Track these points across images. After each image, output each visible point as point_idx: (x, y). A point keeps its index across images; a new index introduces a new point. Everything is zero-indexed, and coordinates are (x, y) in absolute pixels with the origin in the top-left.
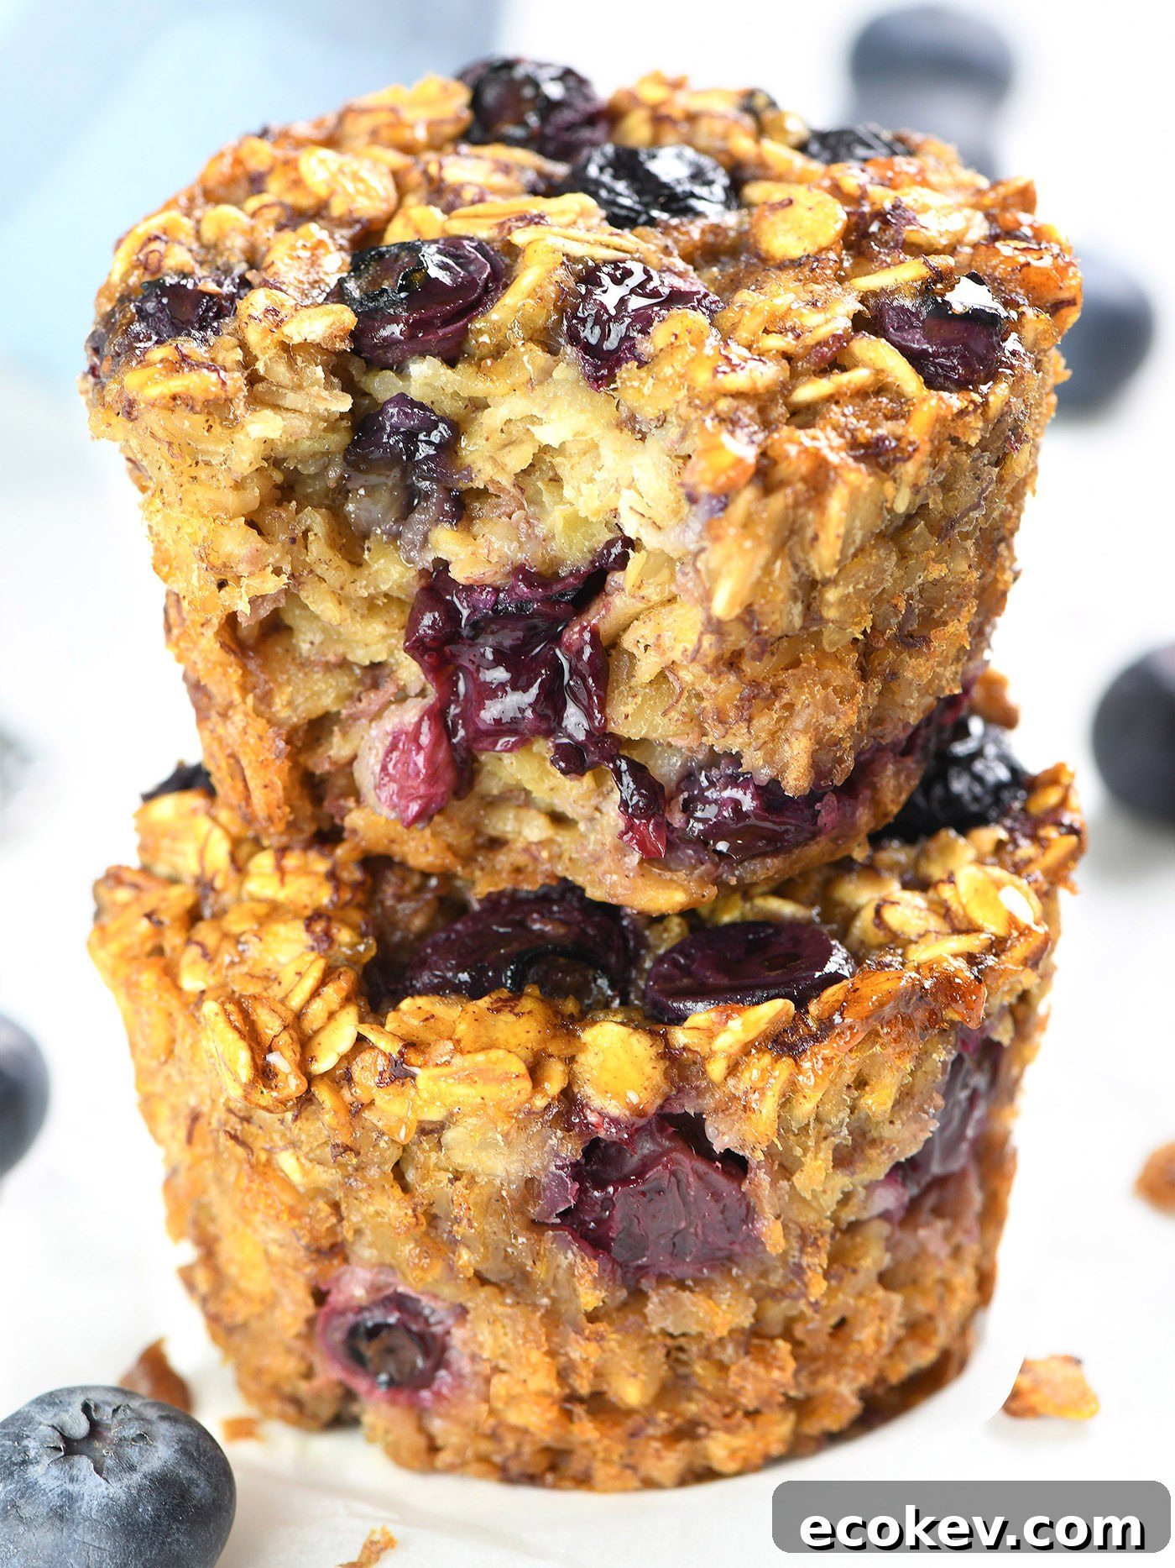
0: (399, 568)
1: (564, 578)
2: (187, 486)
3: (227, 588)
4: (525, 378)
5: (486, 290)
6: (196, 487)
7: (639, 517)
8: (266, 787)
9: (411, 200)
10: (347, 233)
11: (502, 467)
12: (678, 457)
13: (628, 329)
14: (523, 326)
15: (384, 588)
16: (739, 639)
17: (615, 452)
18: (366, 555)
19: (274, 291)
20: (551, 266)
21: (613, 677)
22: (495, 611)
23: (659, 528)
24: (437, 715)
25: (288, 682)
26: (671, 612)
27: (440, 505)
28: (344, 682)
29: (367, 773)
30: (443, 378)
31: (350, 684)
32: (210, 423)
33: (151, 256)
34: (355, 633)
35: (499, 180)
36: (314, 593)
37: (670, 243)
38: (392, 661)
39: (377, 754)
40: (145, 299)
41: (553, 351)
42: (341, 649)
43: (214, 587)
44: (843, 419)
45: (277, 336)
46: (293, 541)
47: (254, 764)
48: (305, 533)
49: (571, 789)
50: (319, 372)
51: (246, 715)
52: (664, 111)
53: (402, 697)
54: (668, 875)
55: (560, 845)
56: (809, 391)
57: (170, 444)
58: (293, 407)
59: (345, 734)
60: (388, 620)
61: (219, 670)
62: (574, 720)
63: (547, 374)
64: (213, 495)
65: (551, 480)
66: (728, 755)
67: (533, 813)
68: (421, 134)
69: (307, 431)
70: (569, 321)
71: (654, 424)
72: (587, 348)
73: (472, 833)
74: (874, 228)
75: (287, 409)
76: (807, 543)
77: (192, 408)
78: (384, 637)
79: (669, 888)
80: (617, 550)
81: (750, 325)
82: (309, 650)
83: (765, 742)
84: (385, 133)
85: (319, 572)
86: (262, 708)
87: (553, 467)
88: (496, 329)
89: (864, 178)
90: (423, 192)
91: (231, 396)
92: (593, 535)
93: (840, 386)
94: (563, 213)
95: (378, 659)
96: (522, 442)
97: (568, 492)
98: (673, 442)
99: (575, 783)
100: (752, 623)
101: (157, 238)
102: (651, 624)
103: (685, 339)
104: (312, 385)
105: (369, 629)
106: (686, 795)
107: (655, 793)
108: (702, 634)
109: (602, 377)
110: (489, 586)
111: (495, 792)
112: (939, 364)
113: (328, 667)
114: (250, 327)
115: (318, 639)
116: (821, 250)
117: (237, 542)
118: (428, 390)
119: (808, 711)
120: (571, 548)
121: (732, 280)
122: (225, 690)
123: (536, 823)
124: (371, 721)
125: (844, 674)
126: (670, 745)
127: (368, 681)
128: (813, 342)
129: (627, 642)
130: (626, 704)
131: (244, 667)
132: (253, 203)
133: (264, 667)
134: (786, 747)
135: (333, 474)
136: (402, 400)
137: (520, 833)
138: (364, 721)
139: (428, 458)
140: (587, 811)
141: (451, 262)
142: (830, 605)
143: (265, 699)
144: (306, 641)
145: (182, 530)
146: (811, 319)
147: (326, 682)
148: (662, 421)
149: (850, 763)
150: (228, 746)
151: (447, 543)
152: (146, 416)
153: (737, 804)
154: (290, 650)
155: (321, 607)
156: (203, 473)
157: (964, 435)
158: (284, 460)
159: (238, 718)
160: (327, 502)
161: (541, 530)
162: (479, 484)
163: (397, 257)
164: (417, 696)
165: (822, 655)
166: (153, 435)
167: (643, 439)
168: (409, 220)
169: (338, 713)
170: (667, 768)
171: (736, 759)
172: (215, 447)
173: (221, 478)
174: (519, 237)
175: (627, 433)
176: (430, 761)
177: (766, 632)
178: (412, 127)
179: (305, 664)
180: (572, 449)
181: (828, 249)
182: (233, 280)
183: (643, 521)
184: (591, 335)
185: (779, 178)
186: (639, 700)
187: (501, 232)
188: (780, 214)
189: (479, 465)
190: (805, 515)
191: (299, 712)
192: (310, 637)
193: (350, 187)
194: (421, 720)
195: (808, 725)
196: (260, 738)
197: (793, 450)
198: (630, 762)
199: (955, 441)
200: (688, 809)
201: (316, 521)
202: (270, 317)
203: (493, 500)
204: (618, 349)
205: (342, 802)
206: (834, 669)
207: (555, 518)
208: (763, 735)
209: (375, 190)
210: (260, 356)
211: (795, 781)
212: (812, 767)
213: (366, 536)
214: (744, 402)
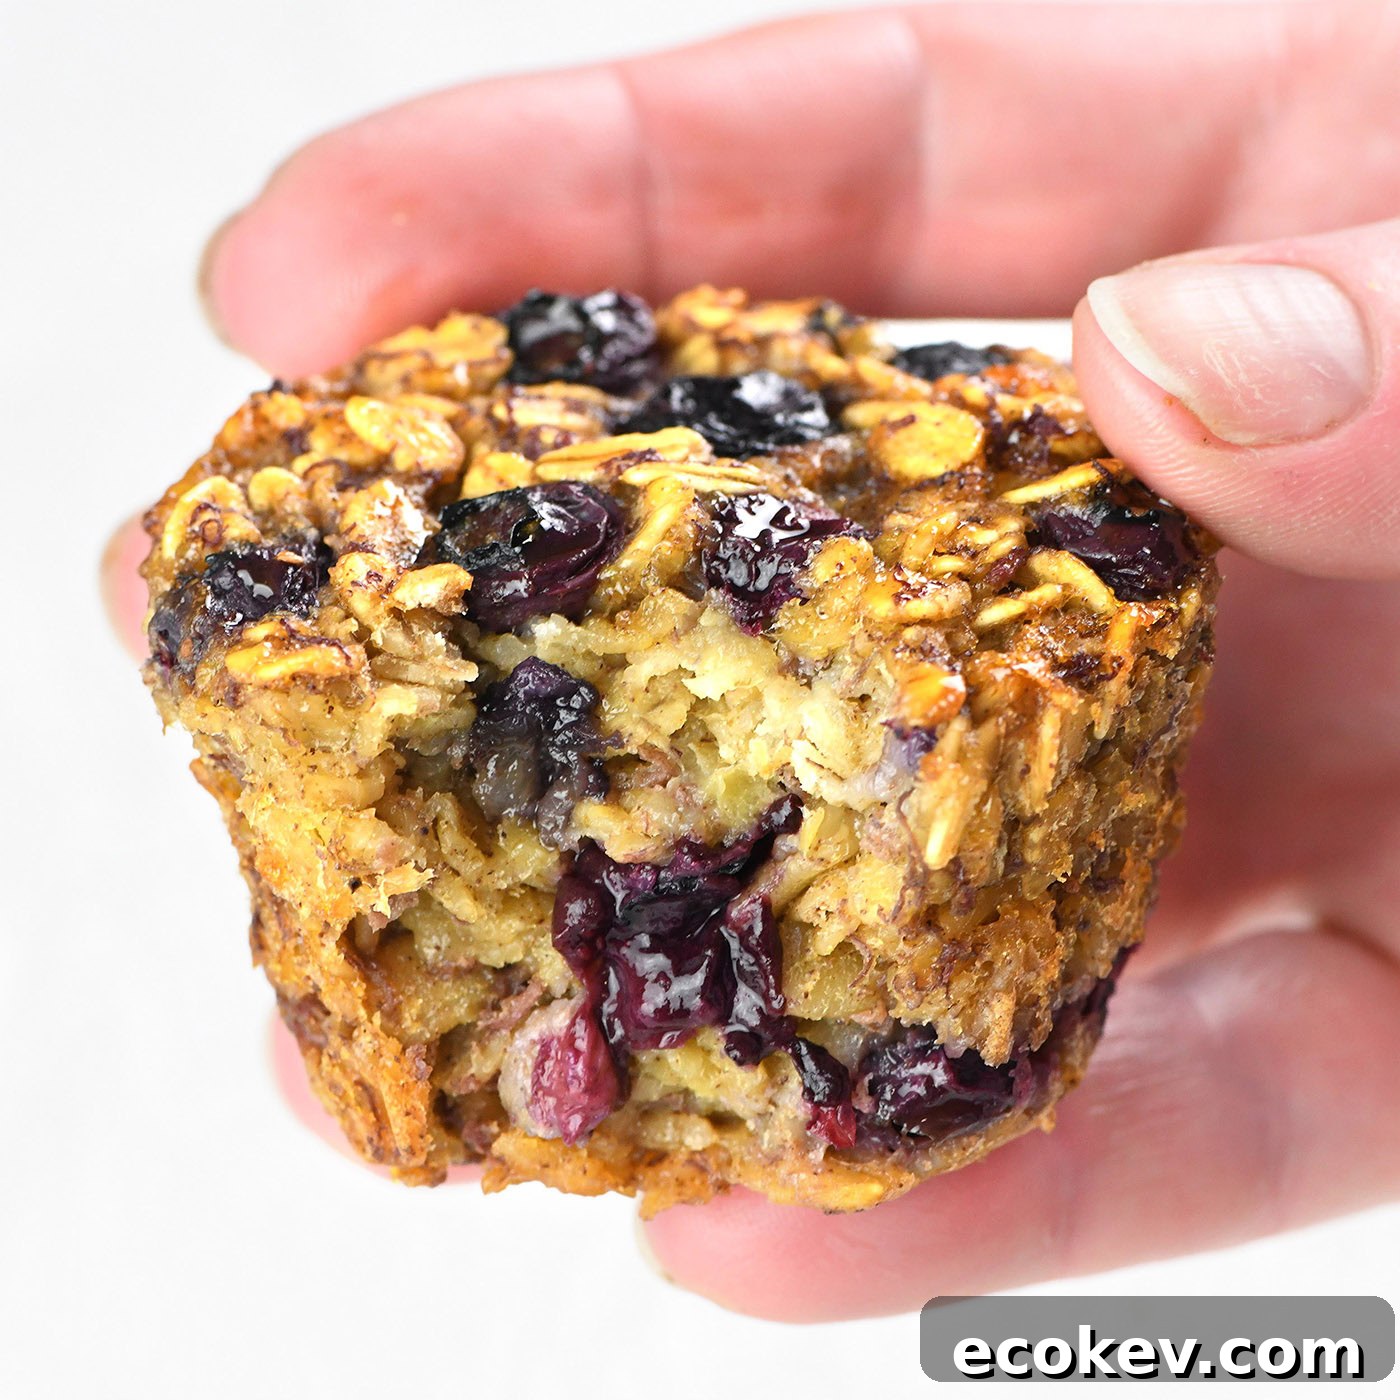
0: (538, 853)
1: (730, 848)
2: (307, 776)
3: (361, 888)
4: (669, 628)
5: (608, 538)
6: (317, 777)
7: (815, 769)
8: (408, 1114)
9: (481, 449)
10: (420, 489)
11: (655, 729)
12: (851, 699)
13: (779, 565)
14: (660, 572)
15: (523, 877)
16: (940, 891)
17: (782, 700)
18: (501, 842)
19: (370, 555)
20: (683, 504)
21: (786, 953)
22: (657, 891)
23: (841, 779)
24: (591, 1013)
25: (417, 994)
26: (857, 873)
27: (584, 776)
28: (476, 989)
29: (516, 1089)
30: (575, 637)
31: (483, 991)
32: (330, 704)
33: (209, 526)
34: (489, 932)
35: (574, 421)
36: (450, 889)
37: (790, 471)
38: (529, 960)
39: (525, 1067)
40: (215, 573)
41: (696, 596)
42: (472, 952)
43: (346, 886)
44: (1040, 638)
45: (389, 602)
46: (425, 831)
47: (394, 1089)
48: (436, 822)
49: (743, 1083)
50: (439, 640)
51: (375, 1035)
52: (729, 334)
53: (546, 1000)
54: (859, 1167)
55: (725, 1150)
56: (996, 613)
57: (285, 731)
58: (416, 680)
59: (483, 1049)
60: (522, 914)
61: (342, 984)
62: (746, 1005)
63: (692, 622)
64: (337, 784)
65: (703, 740)
66: (915, 1028)
67: (694, 1118)
68: (461, 377)
69: (438, 705)
70: (709, 563)
71: (820, 666)
72: (733, 589)
73: (629, 1149)
74: (1014, 438)
75: (412, 683)
76: (1016, 778)
77: (314, 688)
78: (519, 935)
79: (862, 1181)
80: (786, 810)
81: (915, 551)
82: (436, 956)
83: (963, 1008)
84: (419, 380)
85: (454, 864)
86: (391, 1025)
87: (704, 725)
88: (629, 577)
89: (987, 387)
90: (491, 437)
91: (355, 671)
92: (757, 798)
93: (1030, 604)
94: (673, 447)
95: (514, 959)
96: (673, 700)
97: (726, 752)
98: (849, 683)
99: (751, 1075)
100: (958, 873)
101: (207, 506)
102: (830, 889)
103: (850, 569)
104: (435, 654)
105: (504, 926)
106: (870, 1076)
107: (840, 1076)
108: (904, 889)
109: (758, 619)
110: (648, 863)
111: (655, 1097)
112: (1123, 574)
113: (459, 974)
114: (355, 595)
115: (445, 941)
116: (964, 465)
117: (368, 837)
118: (557, 652)
119: (1009, 968)
120: (735, 814)
121: (864, 508)
122: (348, 1007)
123: (698, 1129)
124: (512, 1032)
125: (1041, 925)
126: (851, 1022)
127: (501, 987)
128: (992, 560)
129: (804, 911)
130: (804, 982)
131: (367, 979)
132: (301, 463)
133: (389, 979)
134: (986, 1011)
135: (458, 752)
136: (533, 662)
137: (681, 1143)
138: (505, 1032)
139: (569, 726)
140: (759, 1107)
141: (563, 511)
142: (1033, 846)
143: (394, 1015)
144: (430, 946)
145: (301, 828)
146: (982, 537)
147: (458, 991)
148: (830, 661)
149: (1047, 1024)
150: (354, 1071)
151: (596, 820)
152: (256, 701)
153: (929, 1080)
154: (414, 957)
155: (458, 905)
156: (323, 762)
157: (1163, 648)
158: (407, 741)
159: (365, 1041)
160: (451, 786)
161: (700, 796)
162: (632, 749)
163: (495, 509)
164: (563, 996)
165: (1021, 903)
166: (263, 723)
167: (809, 685)
168: (488, 470)
169: (474, 1024)
170: (847, 1048)
171: (930, 1032)
172: (334, 730)
173: (344, 765)
174: (635, 476)
175: (791, 679)
176: (590, 1068)
177: (975, 881)
178: (450, 369)
179: (432, 973)
180: (734, 701)
181: (971, 464)
182: (310, 547)
183: (823, 773)
184: (738, 574)
185: (883, 397)
186: (817, 976)
187: (608, 472)
188: (903, 434)
189: (628, 728)
190: (1015, 745)
191: (431, 1027)
192: (435, 940)
193: (412, 439)
194: (573, 1023)
195: (1010, 982)
196: (398, 1060)
197: (1000, 674)
198: (810, 1046)
199: (1152, 654)
200: (874, 1091)
201: (445, 807)
202: (374, 583)
203: (640, 768)
204: (768, 589)
205: (483, 1128)
206: (1035, 918)
207: (715, 782)
208: (962, 1000)
209: (440, 440)
210: (375, 626)
211: (994, 1051)
212: (1012, 1030)
213: (497, 820)
214: (932, 630)
